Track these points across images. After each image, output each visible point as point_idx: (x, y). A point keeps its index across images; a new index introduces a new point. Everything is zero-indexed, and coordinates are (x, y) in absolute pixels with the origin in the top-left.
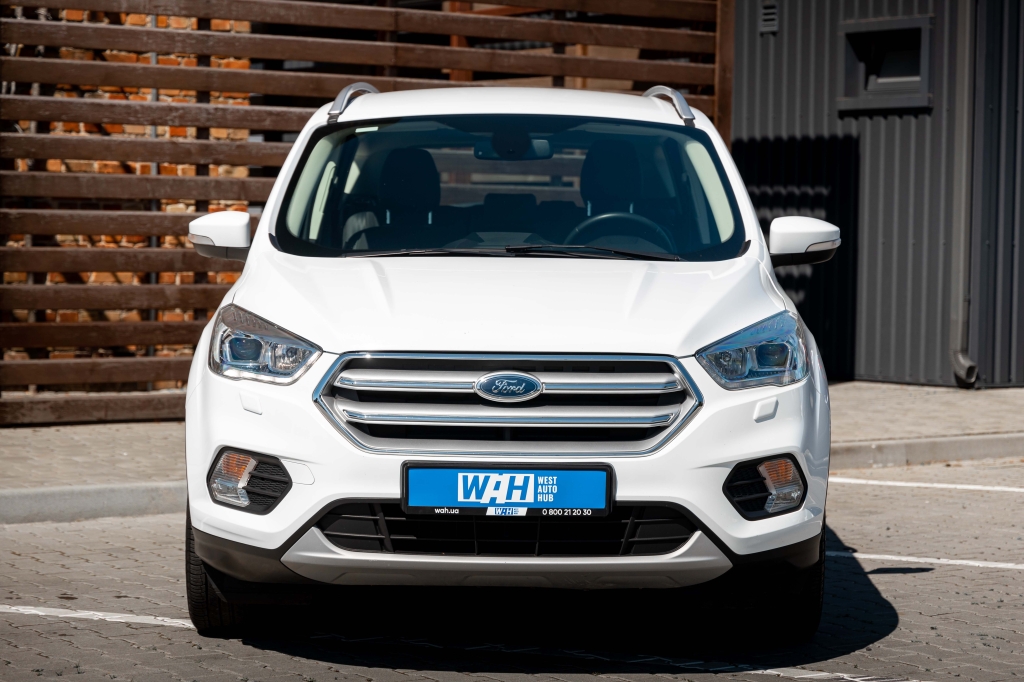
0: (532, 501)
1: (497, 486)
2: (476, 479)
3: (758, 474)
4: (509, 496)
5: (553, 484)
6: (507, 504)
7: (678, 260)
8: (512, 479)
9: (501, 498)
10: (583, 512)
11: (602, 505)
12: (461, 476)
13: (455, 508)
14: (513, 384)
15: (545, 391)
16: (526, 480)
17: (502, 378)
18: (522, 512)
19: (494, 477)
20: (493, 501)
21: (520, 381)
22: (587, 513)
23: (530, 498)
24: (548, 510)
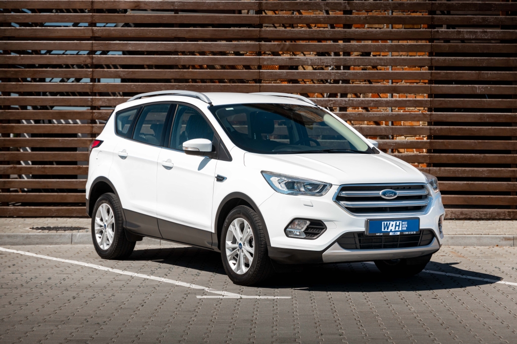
1: (392, 225)
2: (387, 224)
4: (395, 229)
5: (406, 225)
6: (394, 231)
8: (396, 223)
9: (393, 230)
12: (383, 223)
13: (381, 233)
14: (391, 193)
16: (400, 223)
19: (392, 223)
20: (391, 231)
22: (414, 233)
23: (400, 229)
24: (405, 232)
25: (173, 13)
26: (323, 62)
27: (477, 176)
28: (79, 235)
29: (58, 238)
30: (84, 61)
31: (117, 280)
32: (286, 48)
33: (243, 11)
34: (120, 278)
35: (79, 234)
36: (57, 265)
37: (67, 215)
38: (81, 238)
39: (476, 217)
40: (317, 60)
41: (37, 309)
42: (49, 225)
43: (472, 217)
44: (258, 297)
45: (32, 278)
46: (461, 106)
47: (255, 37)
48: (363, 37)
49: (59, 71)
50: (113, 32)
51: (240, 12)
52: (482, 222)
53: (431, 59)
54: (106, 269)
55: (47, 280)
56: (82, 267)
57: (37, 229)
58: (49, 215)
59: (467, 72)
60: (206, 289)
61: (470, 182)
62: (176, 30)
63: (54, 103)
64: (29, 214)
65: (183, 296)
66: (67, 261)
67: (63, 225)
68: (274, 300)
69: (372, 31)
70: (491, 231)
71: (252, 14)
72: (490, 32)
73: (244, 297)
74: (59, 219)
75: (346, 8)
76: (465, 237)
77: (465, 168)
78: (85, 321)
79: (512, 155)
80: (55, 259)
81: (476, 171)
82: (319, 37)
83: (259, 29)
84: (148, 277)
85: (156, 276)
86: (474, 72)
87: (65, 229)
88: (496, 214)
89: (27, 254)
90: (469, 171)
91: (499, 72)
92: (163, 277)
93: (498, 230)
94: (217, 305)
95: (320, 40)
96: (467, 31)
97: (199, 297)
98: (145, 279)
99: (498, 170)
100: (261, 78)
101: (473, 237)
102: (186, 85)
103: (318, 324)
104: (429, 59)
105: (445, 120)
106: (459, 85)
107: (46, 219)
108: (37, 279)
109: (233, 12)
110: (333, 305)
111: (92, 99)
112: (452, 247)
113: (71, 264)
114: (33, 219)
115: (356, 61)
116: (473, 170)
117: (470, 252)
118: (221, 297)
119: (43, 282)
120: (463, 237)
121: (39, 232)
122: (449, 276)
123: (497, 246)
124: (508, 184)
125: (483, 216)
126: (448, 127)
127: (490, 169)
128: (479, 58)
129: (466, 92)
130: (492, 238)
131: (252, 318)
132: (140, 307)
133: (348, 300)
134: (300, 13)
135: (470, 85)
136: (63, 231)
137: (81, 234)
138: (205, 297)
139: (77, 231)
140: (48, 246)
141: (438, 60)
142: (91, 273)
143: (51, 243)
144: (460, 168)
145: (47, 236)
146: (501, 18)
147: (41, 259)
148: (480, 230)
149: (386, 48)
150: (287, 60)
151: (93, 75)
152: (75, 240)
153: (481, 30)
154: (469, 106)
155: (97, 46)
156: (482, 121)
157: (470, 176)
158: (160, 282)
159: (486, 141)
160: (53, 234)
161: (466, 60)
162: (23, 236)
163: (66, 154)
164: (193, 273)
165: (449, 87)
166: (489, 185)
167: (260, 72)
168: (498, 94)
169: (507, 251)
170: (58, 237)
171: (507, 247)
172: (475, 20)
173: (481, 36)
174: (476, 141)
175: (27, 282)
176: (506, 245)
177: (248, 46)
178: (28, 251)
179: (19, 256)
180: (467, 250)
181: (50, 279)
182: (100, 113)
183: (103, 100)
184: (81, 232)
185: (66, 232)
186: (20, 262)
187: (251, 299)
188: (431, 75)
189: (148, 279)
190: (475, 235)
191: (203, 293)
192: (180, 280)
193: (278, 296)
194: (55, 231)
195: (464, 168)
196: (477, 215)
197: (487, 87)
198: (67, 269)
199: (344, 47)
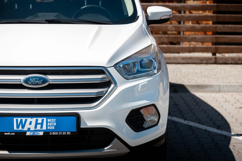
0: (45, 129)
1: (31, 123)
2: (21, 120)
3: (140, 113)
4: (36, 127)
5: (54, 122)
6: (35, 131)
7: (111, 24)
8: (37, 120)
9: (32, 128)
10: (67, 133)
11: (75, 130)
12: (15, 119)
13: (13, 132)
14: (37, 80)
15: (51, 83)
16: (43, 120)
17: (32, 78)
18: (41, 133)
19: (29, 120)
20: (29, 129)
21: (40, 78)
22: (68, 133)
24: (52, 132)
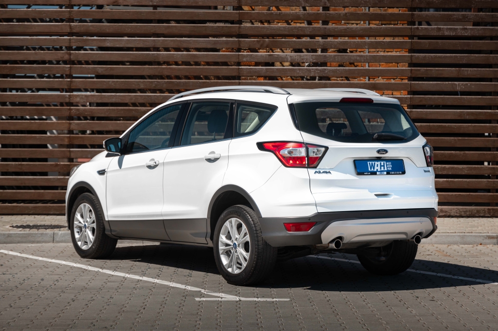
25: (152, 8)
26: (302, 59)
27: (457, 173)
28: (61, 234)
29: (39, 237)
30: (61, 57)
31: (111, 282)
32: (265, 45)
33: (219, 7)
34: (113, 279)
35: (60, 232)
36: (46, 265)
37: (44, 213)
38: (62, 237)
39: (456, 214)
40: (297, 57)
41: (40, 313)
42: (28, 223)
43: (452, 214)
44: (256, 299)
45: (24, 280)
46: (441, 103)
47: (234, 34)
48: (343, 34)
49: (36, 67)
50: (91, 28)
51: (216, 8)
52: (462, 220)
53: (411, 55)
54: (96, 269)
55: (40, 281)
56: (72, 268)
57: (17, 227)
58: (26, 212)
59: (446, 69)
60: (203, 291)
61: (450, 179)
62: (155, 26)
63: (31, 99)
64: (6, 212)
65: (182, 298)
66: (53, 261)
67: (43, 223)
68: (273, 302)
69: (352, 28)
70: (473, 229)
71: (229, 9)
72: (470, 28)
73: (243, 299)
74: (36, 216)
75: (326, 5)
76: (449, 235)
77: (445, 166)
78: (92, 326)
79: (492, 152)
80: (41, 259)
81: (456, 168)
82: (299, 34)
83: (238, 25)
84: (141, 278)
85: (148, 277)
86: (454, 69)
87: (46, 227)
88: (475, 211)
89: (11, 253)
90: (449, 168)
91: (479, 69)
92: (156, 278)
93: (480, 228)
94: (218, 308)
95: (299, 37)
96: (447, 28)
97: (197, 299)
98: (138, 280)
99: (478, 167)
100: (240, 75)
101: (457, 235)
102: (165, 82)
103: (324, 327)
104: (409, 56)
105: (424, 117)
106: (439, 82)
107: (24, 216)
108: (29, 280)
109: (209, 8)
110: (333, 308)
111: (70, 95)
112: (436, 245)
113: (60, 264)
114: (10, 216)
115: (336, 58)
116: (453, 168)
117: (455, 251)
118: (220, 299)
119: (37, 283)
120: (447, 235)
121: (21, 231)
122: (440, 277)
123: (481, 244)
124: (488, 181)
125: (463, 213)
126: (428, 124)
127: (469, 166)
128: (459, 55)
129: (445, 90)
130: (475, 236)
131: (257, 322)
132: (142, 310)
133: (347, 303)
134: (278, 9)
135: (450, 82)
136: (44, 230)
137: (63, 232)
138: (204, 299)
139: (58, 229)
140: (30, 245)
141: (418, 56)
142: (82, 274)
143: (33, 242)
144: (440, 166)
145: (29, 235)
146: (481, 15)
147: (27, 258)
148: (462, 228)
149: (365, 45)
150: (266, 57)
151: (70, 72)
152: (57, 239)
153: (461, 27)
154: (449, 103)
155: (74, 42)
156: (462, 118)
157: (450, 173)
158: (154, 283)
159: (466, 138)
160: (34, 232)
161: (447, 56)
162: (4, 235)
163: (43, 150)
164: (185, 274)
165: (429, 84)
166: (469, 182)
167: (239, 68)
168: (478, 91)
169: (491, 250)
170: (39, 235)
171: (491, 246)
172: (455, 17)
173: (461, 33)
174: (456, 138)
175: (20, 284)
176: (489, 244)
177: (227, 42)
178: (11, 250)
179: (4, 256)
180: (451, 248)
181: (42, 280)
182: (78, 110)
183: (81, 96)
184: (62, 231)
185: (47, 230)
186: (6, 262)
187: (250, 301)
188: (411, 72)
189: (141, 280)
190: (459, 234)
191: (201, 295)
192: (173, 281)
193: (275, 298)
194: (37, 230)
195: (443, 166)
196: (457, 213)
197: (467, 84)
198: (57, 269)
199: (324, 44)
